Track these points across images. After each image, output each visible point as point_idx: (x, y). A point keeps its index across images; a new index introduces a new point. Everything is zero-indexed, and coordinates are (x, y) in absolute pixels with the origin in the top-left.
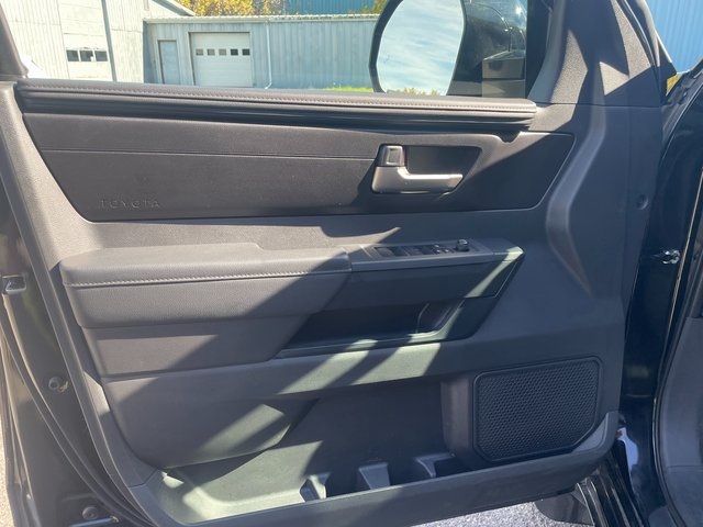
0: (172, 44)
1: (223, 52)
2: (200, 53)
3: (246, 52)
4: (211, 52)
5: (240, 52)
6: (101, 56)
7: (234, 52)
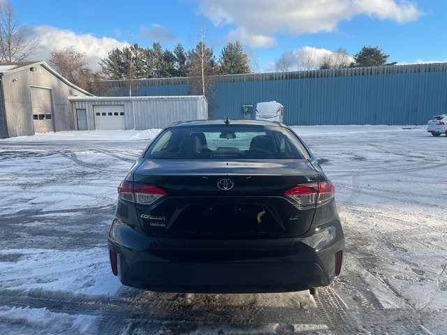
0: (83, 111)
1: (110, 114)
2: (98, 114)
3: (122, 114)
4: (104, 114)
5: (119, 114)
6: (48, 117)
7: (116, 114)
